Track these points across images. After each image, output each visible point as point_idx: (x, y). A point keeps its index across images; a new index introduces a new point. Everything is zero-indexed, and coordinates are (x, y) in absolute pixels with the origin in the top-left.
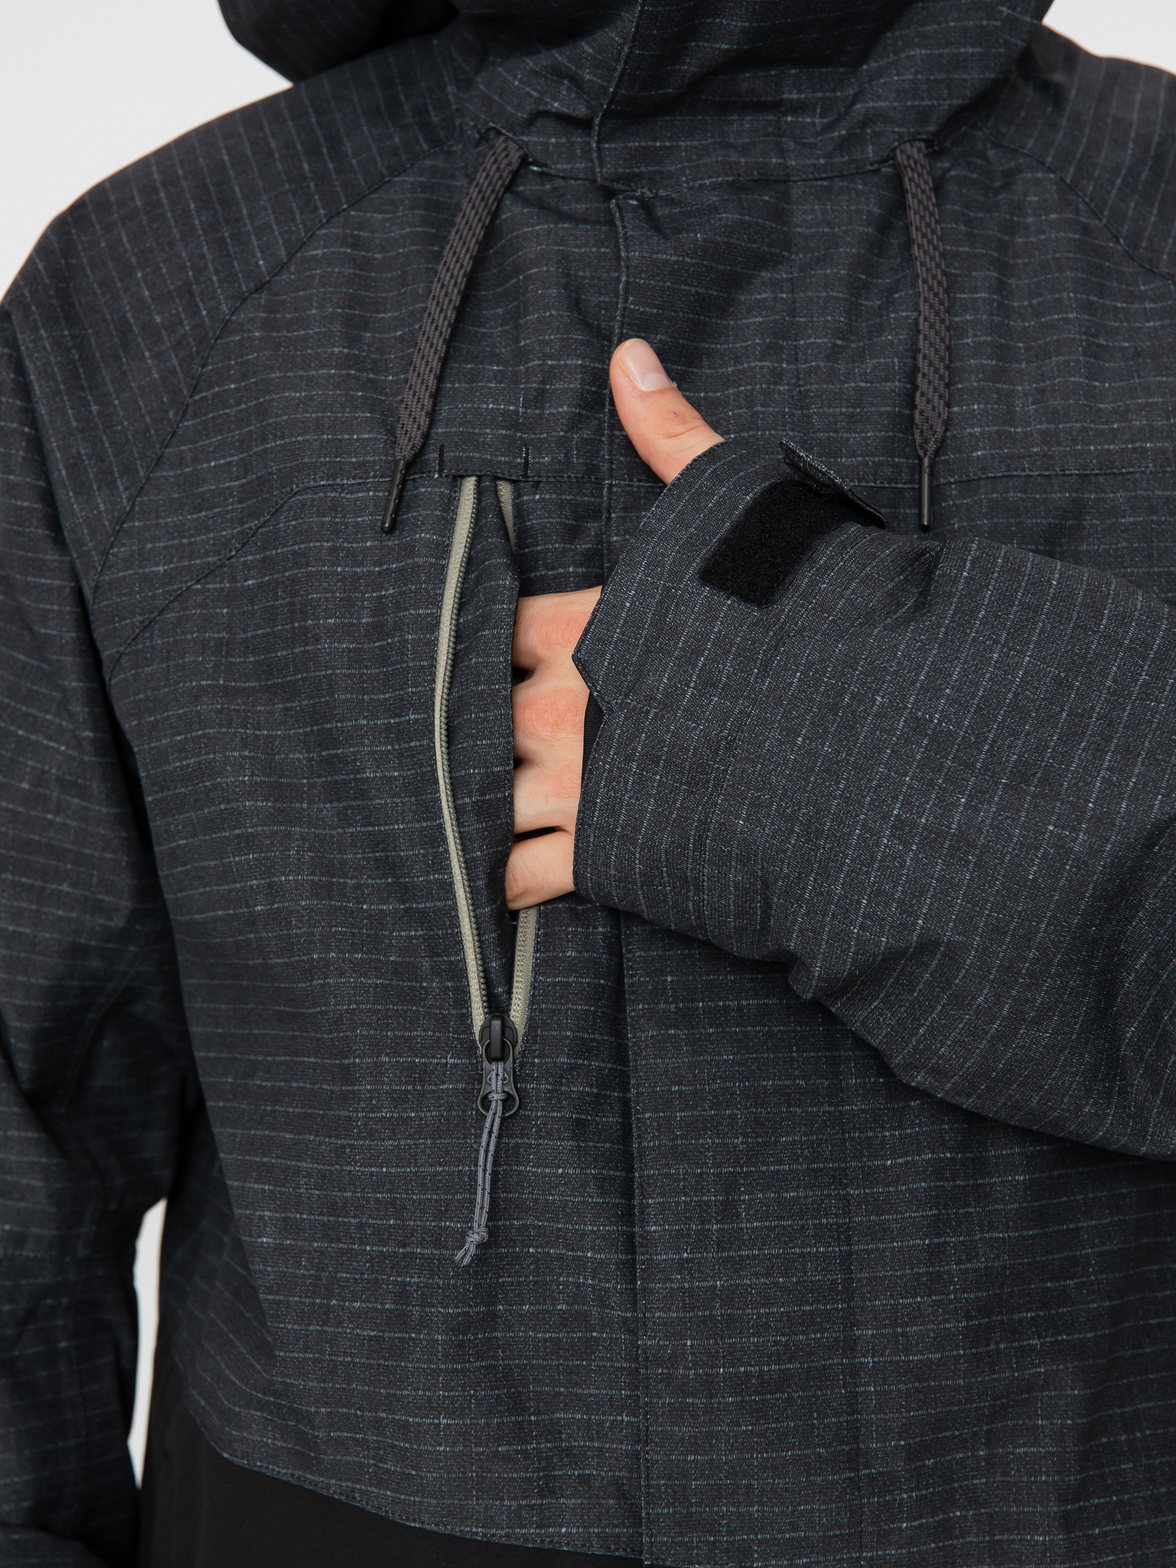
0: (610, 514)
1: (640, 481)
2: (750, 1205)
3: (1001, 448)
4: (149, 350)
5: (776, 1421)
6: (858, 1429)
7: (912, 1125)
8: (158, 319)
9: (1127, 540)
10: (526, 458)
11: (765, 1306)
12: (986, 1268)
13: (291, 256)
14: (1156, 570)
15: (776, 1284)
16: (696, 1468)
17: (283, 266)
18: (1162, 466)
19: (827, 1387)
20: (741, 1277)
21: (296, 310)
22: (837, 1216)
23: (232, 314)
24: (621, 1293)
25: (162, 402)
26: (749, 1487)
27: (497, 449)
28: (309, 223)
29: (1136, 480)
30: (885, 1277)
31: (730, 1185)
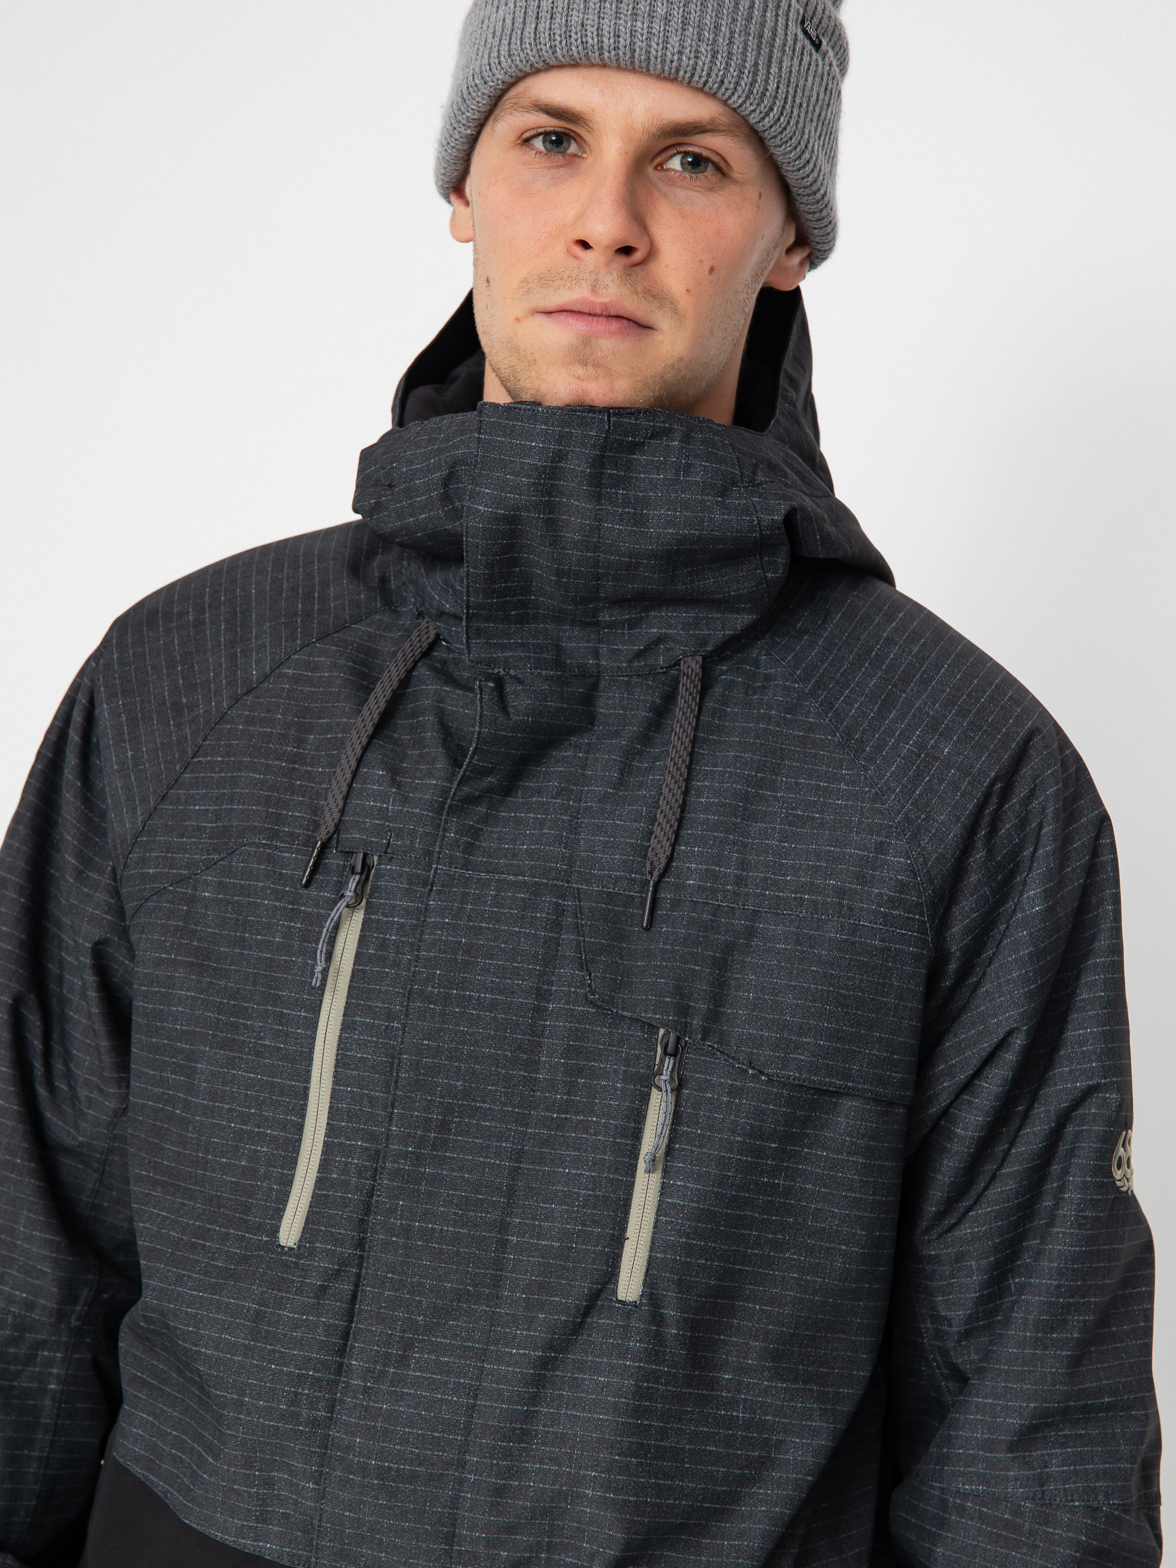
0: (432, 887)
1: (456, 868)
2: (418, 1360)
3: (706, 882)
4: (174, 720)
5: (402, 1502)
6: (456, 1520)
7: (535, 1330)
8: (184, 701)
9: (777, 960)
10: (389, 840)
11: (409, 1427)
12: (562, 1433)
13: (272, 671)
14: (793, 983)
15: (419, 1415)
16: (349, 1521)
17: (266, 677)
18: (812, 914)
19: (441, 1488)
20: (399, 1406)
21: (269, 711)
22: (472, 1379)
23: (229, 709)
24: (327, 1400)
25: (174, 757)
26: (381, 1540)
27: (371, 833)
28: (289, 649)
29: (792, 919)
30: (492, 1425)
31: (408, 1345)
